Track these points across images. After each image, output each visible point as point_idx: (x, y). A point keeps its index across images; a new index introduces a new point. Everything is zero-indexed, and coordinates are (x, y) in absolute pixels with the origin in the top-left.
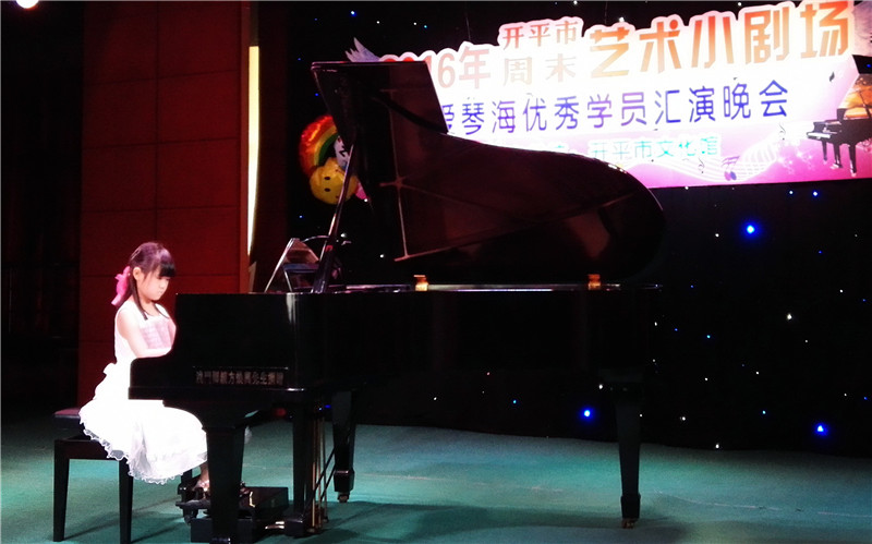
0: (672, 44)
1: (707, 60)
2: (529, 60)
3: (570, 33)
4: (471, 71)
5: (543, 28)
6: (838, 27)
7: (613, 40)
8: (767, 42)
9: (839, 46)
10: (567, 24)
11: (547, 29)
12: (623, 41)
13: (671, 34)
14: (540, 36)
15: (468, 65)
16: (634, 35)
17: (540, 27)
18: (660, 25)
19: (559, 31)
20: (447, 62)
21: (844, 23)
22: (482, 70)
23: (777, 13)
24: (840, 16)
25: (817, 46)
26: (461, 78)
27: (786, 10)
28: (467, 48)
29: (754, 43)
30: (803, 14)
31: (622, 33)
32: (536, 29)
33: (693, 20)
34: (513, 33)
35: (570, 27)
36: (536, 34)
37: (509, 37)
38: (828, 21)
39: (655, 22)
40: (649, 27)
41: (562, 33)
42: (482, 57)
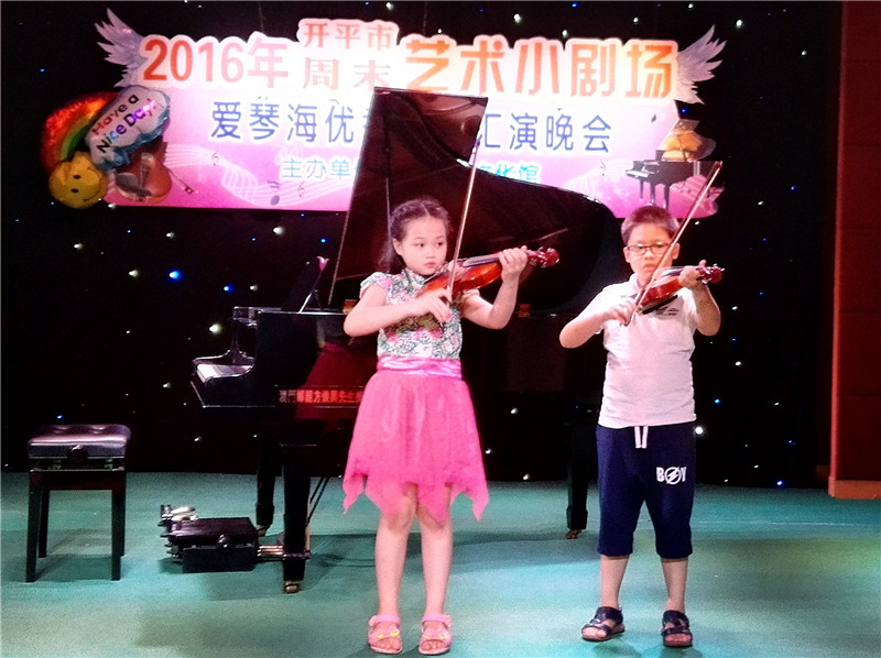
0: (495, 66)
1: (532, 87)
2: (336, 62)
3: (384, 39)
4: (264, 66)
5: (352, 30)
6: (661, 71)
7: (432, 53)
8: (593, 77)
9: (662, 89)
10: (380, 29)
11: (356, 31)
12: (442, 56)
13: (494, 55)
14: (348, 38)
15: (259, 60)
16: (454, 50)
17: (348, 27)
18: (484, 44)
19: (371, 35)
20: (233, 53)
21: (668, 67)
22: (278, 67)
23: (604, 49)
24: (665, 60)
25: (641, 87)
26: (251, 73)
27: (613, 47)
28: (259, 40)
29: (581, 76)
30: (629, 54)
31: (441, 47)
32: (344, 29)
33: (519, 43)
34: (316, 29)
35: (384, 32)
36: (344, 35)
37: (311, 34)
38: (652, 64)
39: (478, 39)
40: (470, 42)
41: (375, 39)
42: (278, 53)
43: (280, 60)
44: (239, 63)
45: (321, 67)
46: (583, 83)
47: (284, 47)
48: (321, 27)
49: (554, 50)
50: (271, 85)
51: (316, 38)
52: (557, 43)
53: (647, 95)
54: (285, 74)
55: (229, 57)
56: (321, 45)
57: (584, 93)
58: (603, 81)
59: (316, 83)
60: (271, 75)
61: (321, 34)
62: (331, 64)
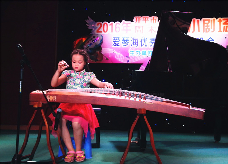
3: (155, 21)
4: (125, 28)
8: (209, 27)
9: (227, 30)
10: (154, 18)
11: (148, 19)
23: (212, 20)
25: (222, 29)
26: (122, 30)
28: (124, 22)
30: (218, 21)
36: (145, 20)
38: (225, 23)
43: (129, 27)
44: (119, 28)
45: (139, 28)
46: (206, 29)
47: (130, 23)
48: (139, 18)
49: (198, 21)
50: (127, 33)
51: (138, 21)
54: (130, 30)
55: (117, 26)
57: (206, 32)
58: (211, 28)
59: (138, 32)
60: (127, 30)
62: (142, 27)
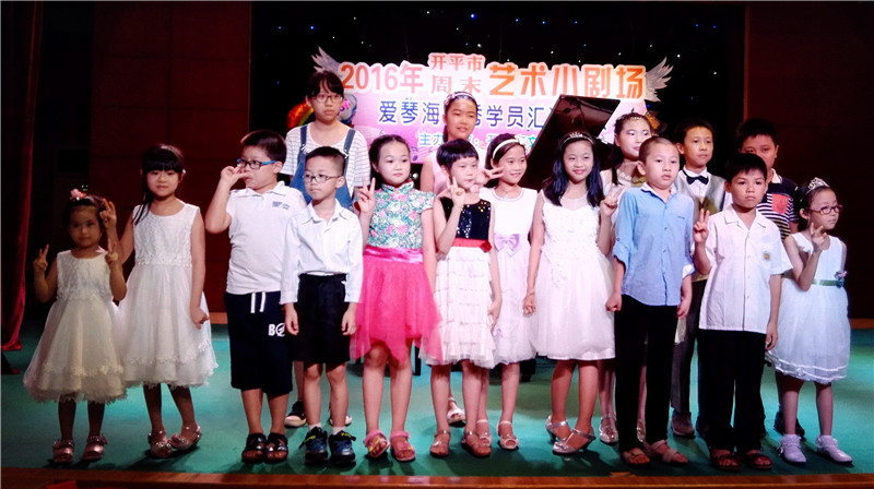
0: (540, 80)
1: (562, 92)
2: (450, 78)
3: (477, 65)
4: (409, 81)
6: (637, 83)
7: (505, 73)
8: (597, 86)
9: (637, 93)
10: (474, 59)
11: (461, 60)
12: (511, 74)
13: (540, 74)
14: (457, 64)
15: (406, 77)
16: (517, 71)
17: (457, 58)
18: (534, 68)
19: (469, 62)
20: (391, 73)
21: (640, 81)
22: (417, 81)
23: (603, 70)
24: (638, 77)
25: (625, 92)
26: (402, 85)
27: (609, 69)
28: (406, 65)
29: (590, 86)
30: (618, 73)
31: (510, 69)
32: (454, 59)
33: (554, 67)
34: (438, 59)
35: (477, 61)
36: (454, 62)
37: (435, 62)
38: (630, 79)
39: (531, 65)
40: (527, 67)
41: (472, 64)
42: (417, 73)
43: (418, 77)
44: (394, 78)
45: (442, 81)
47: (420, 69)
48: (441, 58)
49: (574, 71)
50: (413, 91)
51: (438, 64)
52: (576, 67)
53: (628, 97)
54: (421, 85)
55: (389, 75)
56: (441, 68)
58: (603, 88)
59: (438, 90)
60: (413, 85)
61: (441, 62)
62: (447, 79)
